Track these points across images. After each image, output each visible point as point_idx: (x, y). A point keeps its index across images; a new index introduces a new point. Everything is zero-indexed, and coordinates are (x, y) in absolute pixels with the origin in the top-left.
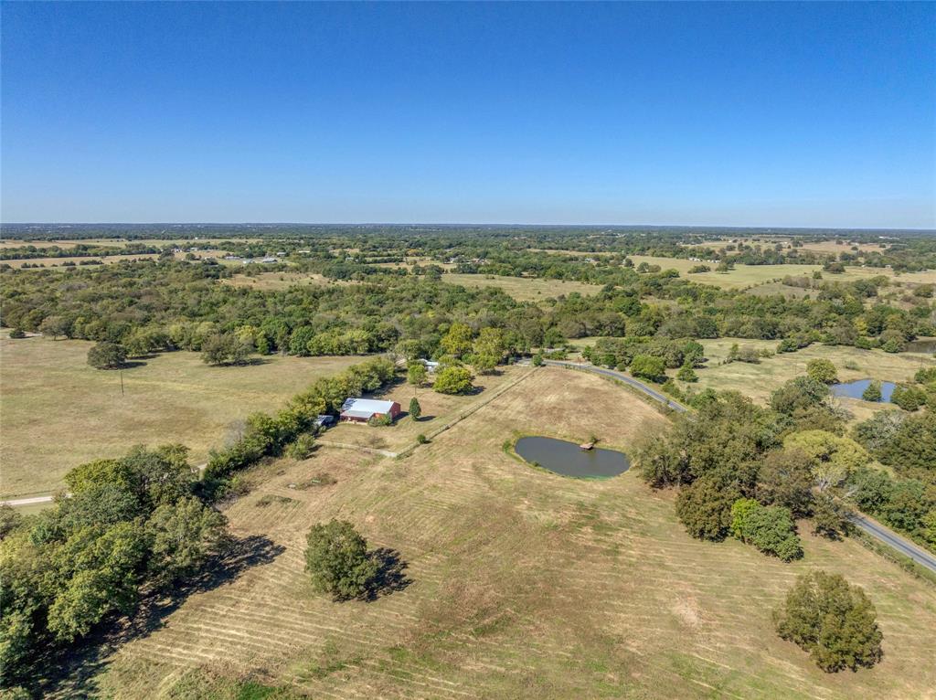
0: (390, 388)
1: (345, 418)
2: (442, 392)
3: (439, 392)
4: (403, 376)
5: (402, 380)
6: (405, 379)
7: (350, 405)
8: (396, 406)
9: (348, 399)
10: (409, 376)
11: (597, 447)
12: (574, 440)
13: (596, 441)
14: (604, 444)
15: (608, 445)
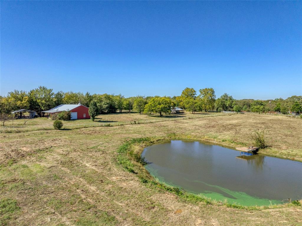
7: (56, 108)
11: (265, 153)
12: (233, 144)
13: (263, 147)
14: (276, 150)
15: (283, 151)
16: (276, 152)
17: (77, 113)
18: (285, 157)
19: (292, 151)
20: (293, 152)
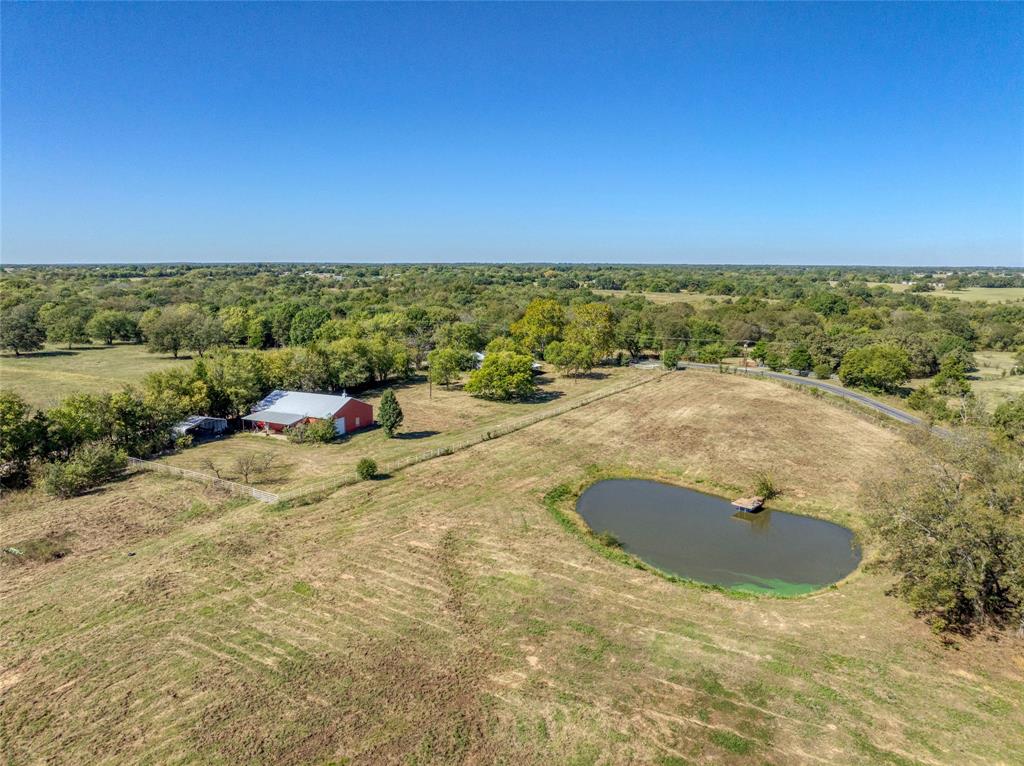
1: (252, 426)
9: (277, 392)
11: (774, 507)
12: (718, 489)
13: (771, 494)
14: (790, 500)
15: (801, 503)
16: (790, 505)
17: (343, 419)
18: (804, 513)
19: (814, 502)
20: (816, 505)
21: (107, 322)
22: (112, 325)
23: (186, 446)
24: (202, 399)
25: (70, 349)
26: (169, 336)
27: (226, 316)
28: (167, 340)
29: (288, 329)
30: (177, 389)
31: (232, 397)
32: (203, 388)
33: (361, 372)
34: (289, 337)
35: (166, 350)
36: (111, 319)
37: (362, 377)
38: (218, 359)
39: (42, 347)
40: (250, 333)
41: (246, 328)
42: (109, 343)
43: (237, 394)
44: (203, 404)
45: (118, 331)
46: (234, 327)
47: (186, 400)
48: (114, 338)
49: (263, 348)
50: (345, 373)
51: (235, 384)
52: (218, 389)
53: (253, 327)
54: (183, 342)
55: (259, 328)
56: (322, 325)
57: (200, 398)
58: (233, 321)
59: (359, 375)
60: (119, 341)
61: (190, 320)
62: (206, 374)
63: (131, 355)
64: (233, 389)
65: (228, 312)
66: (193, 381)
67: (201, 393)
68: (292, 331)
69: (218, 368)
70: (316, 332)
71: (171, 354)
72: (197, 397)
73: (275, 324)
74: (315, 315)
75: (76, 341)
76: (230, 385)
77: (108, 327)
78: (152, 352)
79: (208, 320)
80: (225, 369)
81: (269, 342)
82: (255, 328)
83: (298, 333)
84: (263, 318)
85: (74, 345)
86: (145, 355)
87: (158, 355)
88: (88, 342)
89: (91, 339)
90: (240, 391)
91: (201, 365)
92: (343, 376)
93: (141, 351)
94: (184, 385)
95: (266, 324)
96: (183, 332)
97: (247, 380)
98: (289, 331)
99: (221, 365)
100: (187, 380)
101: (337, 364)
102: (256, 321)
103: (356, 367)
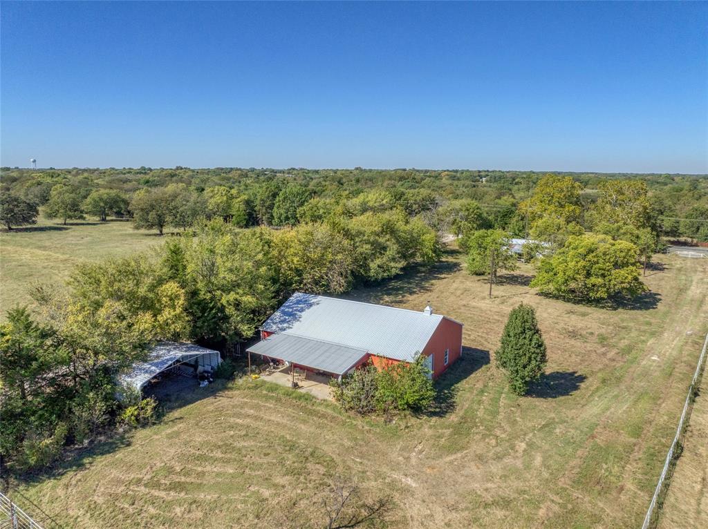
0: (426, 279)
1: (263, 363)
2: (557, 297)
3: (546, 295)
4: (451, 259)
5: (452, 268)
6: (456, 265)
7: (293, 316)
8: (449, 330)
9: (297, 296)
10: (464, 261)
17: (431, 357)
21: (101, 199)
22: (106, 203)
23: (142, 423)
24: (178, 317)
25: (65, 224)
26: (154, 212)
27: (211, 194)
28: (152, 216)
29: (271, 207)
30: (131, 297)
31: (230, 310)
32: (177, 297)
33: (394, 259)
34: (272, 216)
35: (151, 227)
36: (105, 197)
37: (397, 267)
38: (207, 240)
39: (34, 222)
40: (234, 212)
41: (229, 206)
42: (104, 220)
43: (237, 305)
44: (178, 327)
45: (111, 208)
46: (218, 205)
47: (145, 321)
48: (108, 215)
49: (247, 226)
50: (378, 262)
51: (235, 286)
52: (204, 295)
53: (237, 206)
54: (168, 218)
55: (243, 207)
56: (306, 204)
57: (173, 315)
58: (217, 199)
59: (392, 264)
60: (114, 218)
61: (175, 196)
62: (185, 267)
63: (120, 230)
64: (232, 296)
65: (213, 191)
66: (161, 281)
67: (174, 307)
68: (275, 209)
69: (206, 255)
70: (300, 210)
71: (155, 231)
72: (167, 314)
73: (258, 202)
74: (298, 194)
75: (70, 217)
76: (226, 289)
77: (102, 204)
78: (137, 228)
79: (194, 196)
80: (219, 261)
81: (251, 220)
82: (238, 206)
83: (282, 211)
84: (246, 197)
85: (68, 221)
86: (131, 231)
87: (143, 231)
88: (81, 217)
89: (85, 215)
90: (245, 299)
91: (176, 252)
92: (373, 265)
93: (127, 227)
94: (142, 291)
95: (248, 203)
96: (168, 208)
97: (256, 278)
98: (272, 209)
99: (212, 252)
100: (148, 281)
101: (366, 248)
102: (239, 199)
103: (389, 253)
